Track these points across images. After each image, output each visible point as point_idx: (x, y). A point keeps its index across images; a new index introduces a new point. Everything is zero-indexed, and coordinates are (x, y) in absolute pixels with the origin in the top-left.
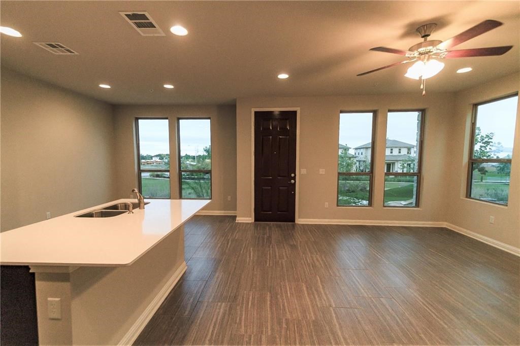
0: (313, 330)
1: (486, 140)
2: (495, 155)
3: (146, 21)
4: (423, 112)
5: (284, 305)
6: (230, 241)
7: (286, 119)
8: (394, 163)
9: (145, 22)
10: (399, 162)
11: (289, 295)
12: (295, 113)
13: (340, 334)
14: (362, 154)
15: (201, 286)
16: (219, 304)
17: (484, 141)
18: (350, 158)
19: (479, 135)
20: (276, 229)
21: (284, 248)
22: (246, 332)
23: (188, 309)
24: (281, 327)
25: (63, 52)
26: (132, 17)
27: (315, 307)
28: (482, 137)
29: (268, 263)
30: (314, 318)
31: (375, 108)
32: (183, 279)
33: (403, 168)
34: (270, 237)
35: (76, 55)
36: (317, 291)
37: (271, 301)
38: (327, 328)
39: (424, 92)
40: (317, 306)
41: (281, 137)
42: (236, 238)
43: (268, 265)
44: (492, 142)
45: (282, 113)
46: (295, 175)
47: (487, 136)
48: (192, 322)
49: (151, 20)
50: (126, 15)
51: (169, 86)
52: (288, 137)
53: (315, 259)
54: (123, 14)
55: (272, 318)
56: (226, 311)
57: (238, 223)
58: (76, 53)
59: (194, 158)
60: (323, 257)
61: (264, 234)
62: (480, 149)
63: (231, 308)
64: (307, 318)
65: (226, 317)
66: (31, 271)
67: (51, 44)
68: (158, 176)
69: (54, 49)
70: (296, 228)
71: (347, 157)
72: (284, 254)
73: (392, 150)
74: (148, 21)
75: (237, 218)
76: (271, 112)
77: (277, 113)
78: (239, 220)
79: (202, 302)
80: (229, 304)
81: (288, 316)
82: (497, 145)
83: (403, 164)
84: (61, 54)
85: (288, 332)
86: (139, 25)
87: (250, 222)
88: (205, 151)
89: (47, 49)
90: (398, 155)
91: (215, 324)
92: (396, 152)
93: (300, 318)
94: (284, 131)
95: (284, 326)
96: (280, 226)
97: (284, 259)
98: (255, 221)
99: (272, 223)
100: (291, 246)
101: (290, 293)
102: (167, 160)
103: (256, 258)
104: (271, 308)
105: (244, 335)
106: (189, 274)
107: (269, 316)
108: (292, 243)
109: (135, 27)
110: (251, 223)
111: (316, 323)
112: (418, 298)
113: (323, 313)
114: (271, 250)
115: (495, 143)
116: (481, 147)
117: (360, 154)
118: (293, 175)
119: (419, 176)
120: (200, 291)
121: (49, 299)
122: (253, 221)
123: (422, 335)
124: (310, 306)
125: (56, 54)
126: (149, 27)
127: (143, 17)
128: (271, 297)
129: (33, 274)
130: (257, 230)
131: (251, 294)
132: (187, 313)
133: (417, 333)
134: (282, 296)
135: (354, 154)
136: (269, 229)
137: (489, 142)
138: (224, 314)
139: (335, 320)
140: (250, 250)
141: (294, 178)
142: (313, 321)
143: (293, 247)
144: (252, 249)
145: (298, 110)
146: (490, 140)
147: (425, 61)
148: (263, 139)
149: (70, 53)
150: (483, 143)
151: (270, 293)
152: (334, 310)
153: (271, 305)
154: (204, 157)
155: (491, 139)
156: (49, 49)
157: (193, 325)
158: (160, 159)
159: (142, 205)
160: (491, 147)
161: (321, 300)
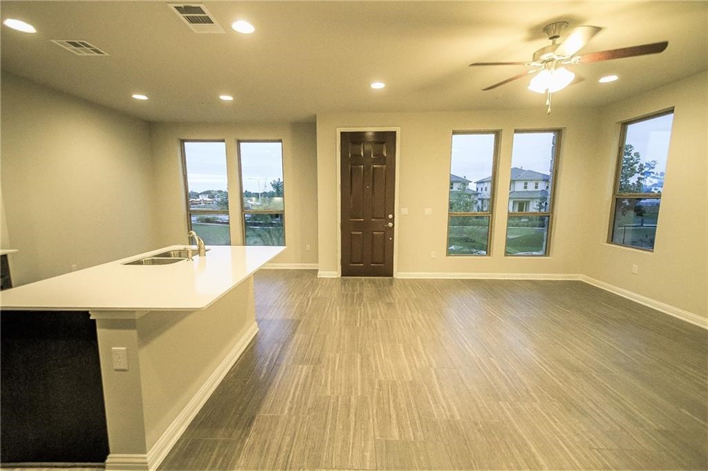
0: (409, 391)
1: (646, 169)
2: (655, 189)
3: (201, 15)
4: (558, 132)
5: (376, 367)
6: (310, 300)
7: (383, 143)
8: (529, 202)
9: (200, 17)
10: (536, 200)
11: (383, 356)
12: (394, 133)
13: (439, 392)
14: (486, 190)
15: (277, 349)
16: (300, 366)
17: (643, 171)
18: (470, 195)
19: (637, 163)
20: (369, 286)
21: (379, 306)
22: (333, 393)
23: (264, 371)
24: (373, 389)
25: (88, 52)
26: (184, 10)
27: (414, 368)
28: (641, 165)
29: (358, 323)
30: (411, 379)
31: (497, 128)
32: (255, 341)
33: (540, 209)
34: (361, 295)
35: (106, 56)
36: (416, 351)
37: (362, 363)
38: (426, 388)
39: (549, 110)
40: (416, 366)
41: (375, 166)
42: (319, 295)
43: (358, 325)
44: (653, 173)
45: (378, 134)
46: (394, 217)
47: (648, 165)
48: (270, 384)
49: (208, 14)
50: (176, 7)
51: (226, 98)
52: (384, 166)
53: (416, 318)
54: (172, 6)
55: (363, 380)
56: (309, 373)
57: (320, 278)
58: (106, 54)
59: (257, 195)
60: (426, 315)
61: (353, 291)
62: (637, 182)
63: (314, 370)
64: (403, 379)
65: (309, 379)
66: (91, 318)
67: (75, 43)
68: (208, 221)
69: (77, 48)
70: (394, 283)
71: (466, 194)
72: (378, 313)
73: (526, 184)
74: (203, 15)
75: (319, 272)
76: (363, 133)
77: (370, 134)
78: (321, 274)
79: (279, 365)
80: (312, 366)
81: (381, 377)
82: (659, 176)
83: (541, 203)
84: (86, 54)
85: (381, 392)
86: (192, 20)
87: (335, 277)
88: (272, 185)
89: (67, 48)
90: (534, 192)
91: (296, 387)
92: (531, 187)
93: (395, 379)
94: (380, 158)
95: (377, 387)
96: (374, 282)
97: (377, 318)
98: (342, 276)
99: (363, 278)
100: (388, 304)
101: (385, 354)
102: (219, 199)
103: (343, 319)
104: (361, 370)
105: (330, 397)
106: (262, 335)
107: (359, 377)
108: (388, 301)
109: (186, 22)
110: (337, 278)
111: (413, 384)
112: (534, 358)
113: (421, 373)
114: (363, 310)
115: (657, 174)
116: (639, 178)
117: (484, 189)
118: (391, 216)
119: (551, 217)
120: (277, 353)
121: (114, 348)
122: (340, 276)
123: (533, 394)
124: (408, 367)
125: (79, 54)
126: (205, 23)
127: (199, 10)
128: (362, 359)
129: (94, 321)
130: (345, 286)
131: (338, 355)
132: (262, 376)
133: (527, 391)
134: (375, 357)
135: (475, 190)
136: (360, 285)
137: (650, 173)
138: (307, 377)
139: (436, 380)
140: (336, 309)
141: (392, 220)
142: (411, 382)
143: (390, 305)
144: (338, 308)
145: (398, 130)
146: (651, 170)
147: (553, 69)
148: (351, 168)
149: (97, 54)
150: (642, 174)
151: (362, 355)
152: (435, 371)
153: (362, 366)
154: (271, 195)
155: (653, 168)
156: (71, 48)
157: (271, 387)
158: (209, 197)
159: (202, 251)
160: (651, 179)
161: (420, 360)
